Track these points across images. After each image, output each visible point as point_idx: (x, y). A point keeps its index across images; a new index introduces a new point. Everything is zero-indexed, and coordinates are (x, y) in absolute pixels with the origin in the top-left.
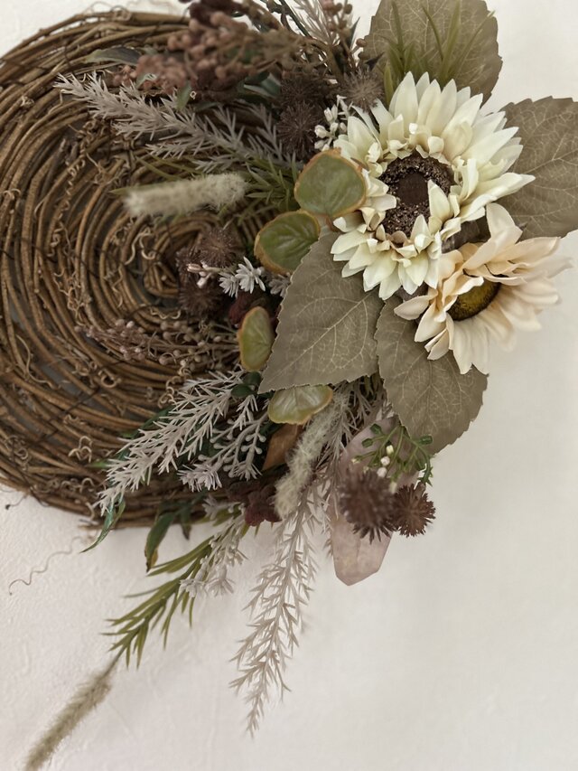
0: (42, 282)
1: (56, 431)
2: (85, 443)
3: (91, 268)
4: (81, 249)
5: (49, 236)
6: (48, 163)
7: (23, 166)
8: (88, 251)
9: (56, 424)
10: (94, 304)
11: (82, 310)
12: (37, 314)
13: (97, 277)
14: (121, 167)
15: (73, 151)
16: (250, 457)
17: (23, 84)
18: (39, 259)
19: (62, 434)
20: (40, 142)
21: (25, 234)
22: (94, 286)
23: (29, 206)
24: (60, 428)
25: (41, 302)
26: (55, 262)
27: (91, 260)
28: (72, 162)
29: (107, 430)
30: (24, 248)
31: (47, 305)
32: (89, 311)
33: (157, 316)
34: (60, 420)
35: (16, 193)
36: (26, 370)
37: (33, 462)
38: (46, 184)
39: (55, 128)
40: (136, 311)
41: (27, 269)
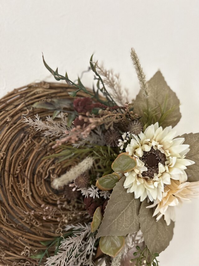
0: (12, 186)
1: (15, 242)
2: (27, 248)
3: (31, 181)
4: (28, 173)
5: (16, 169)
6: (16, 141)
7: (7, 143)
8: (30, 175)
9: (15, 240)
10: (32, 196)
11: (28, 197)
12: (10, 199)
13: (33, 183)
14: (44, 142)
15: (26, 137)
16: (91, 257)
17: (8, 111)
18: (11, 178)
19: (18, 243)
20: (13, 134)
21: (7, 168)
22: (32, 187)
23: (8, 158)
24: (17, 241)
25: (11, 194)
26: (17, 177)
27: (31, 177)
28: (25, 141)
29: (35, 241)
30: (6, 174)
31: (14, 195)
32: (30, 198)
33: (56, 198)
34: (17, 239)
35: (4, 154)
36: (5, 220)
37: (7, 255)
38: (15, 149)
39: (20, 128)
40: (48, 197)
41: (7, 182)
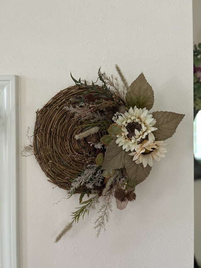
0: (60, 143)
1: (63, 173)
2: (68, 176)
3: (70, 141)
4: (68, 137)
5: (62, 134)
6: (62, 119)
7: (57, 120)
8: (70, 137)
9: (63, 172)
10: (71, 148)
11: (68, 149)
12: (60, 149)
13: (71, 142)
14: (76, 120)
15: (67, 117)
16: (100, 182)
17: (57, 103)
18: (60, 139)
19: (64, 174)
20: (61, 115)
21: (58, 134)
22: (71, 144)
23: (58, 128)
24: (64, 173)
25: (60, 147)
26: (63, 139)
27: (70, 139)
28: (67, 119)
29: (73, 173)
30: (57, 136)
31: (61, 148)
32: (69, 149)
33: (83, 150)
34: (63, 171)
35: (56, 126)
36: (57, 161)
37: (58, 179)
38: (62, 123)
39: (64, 112)
40: (79, 149)
41: (58, 140)
